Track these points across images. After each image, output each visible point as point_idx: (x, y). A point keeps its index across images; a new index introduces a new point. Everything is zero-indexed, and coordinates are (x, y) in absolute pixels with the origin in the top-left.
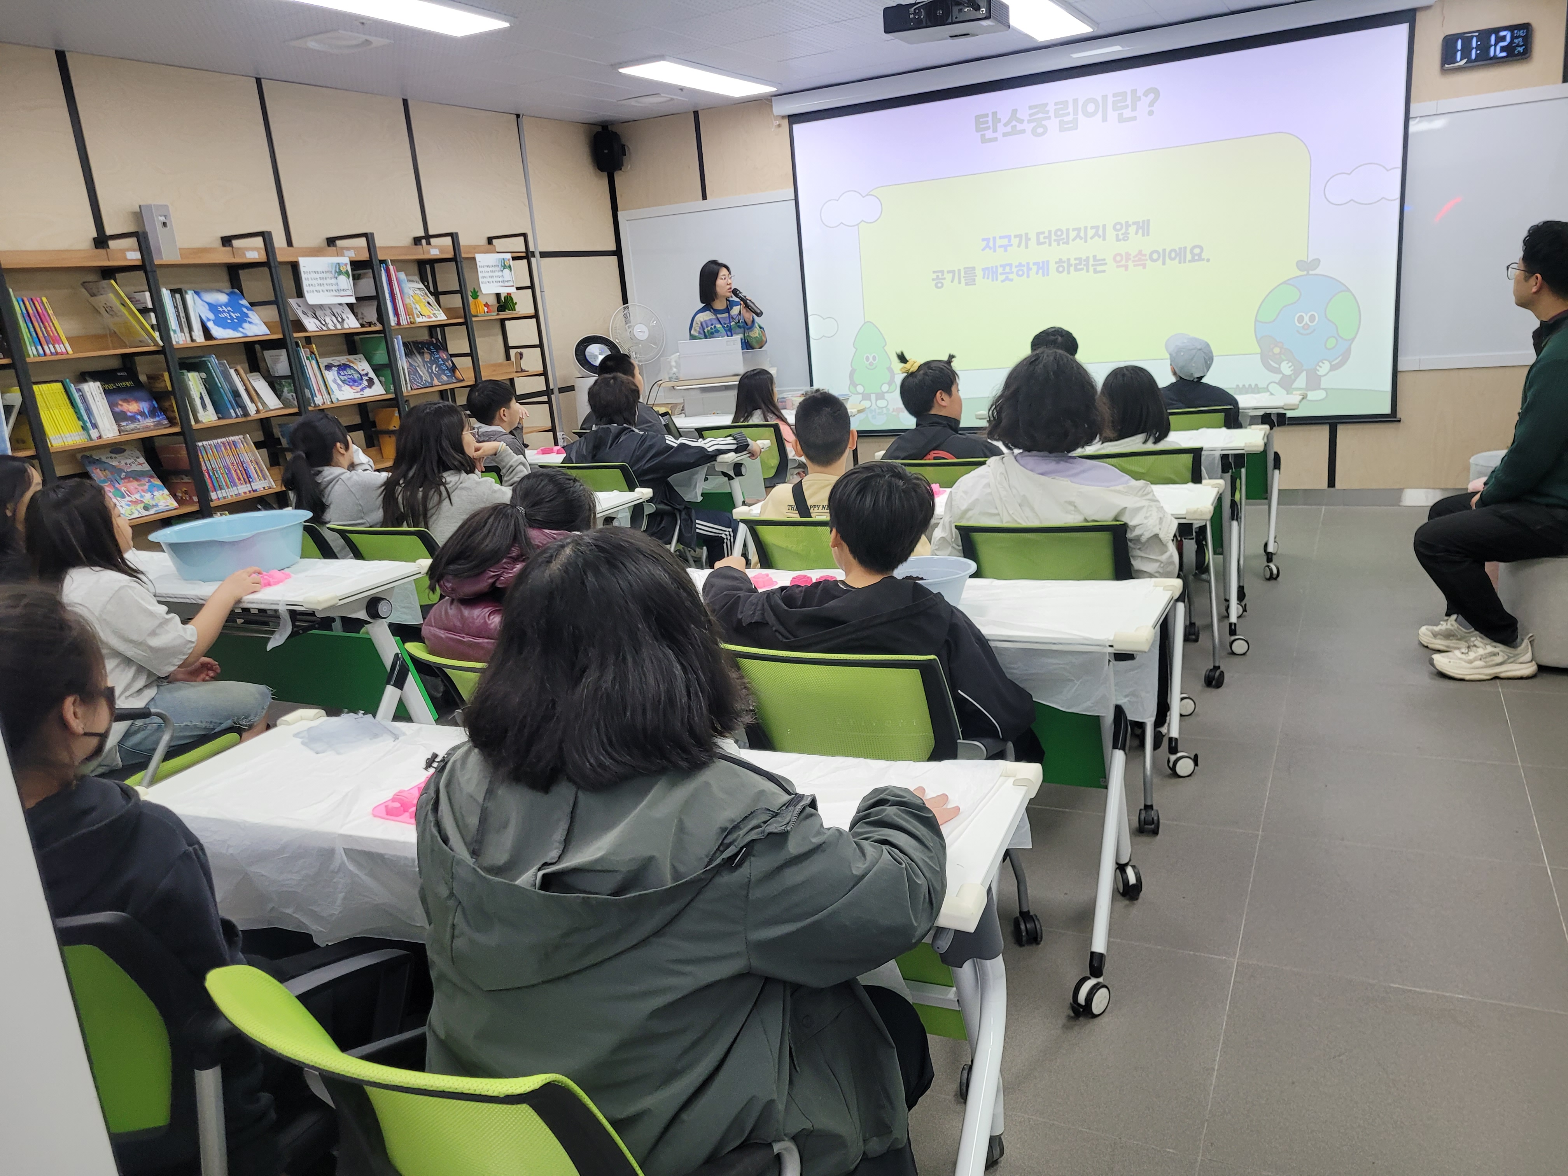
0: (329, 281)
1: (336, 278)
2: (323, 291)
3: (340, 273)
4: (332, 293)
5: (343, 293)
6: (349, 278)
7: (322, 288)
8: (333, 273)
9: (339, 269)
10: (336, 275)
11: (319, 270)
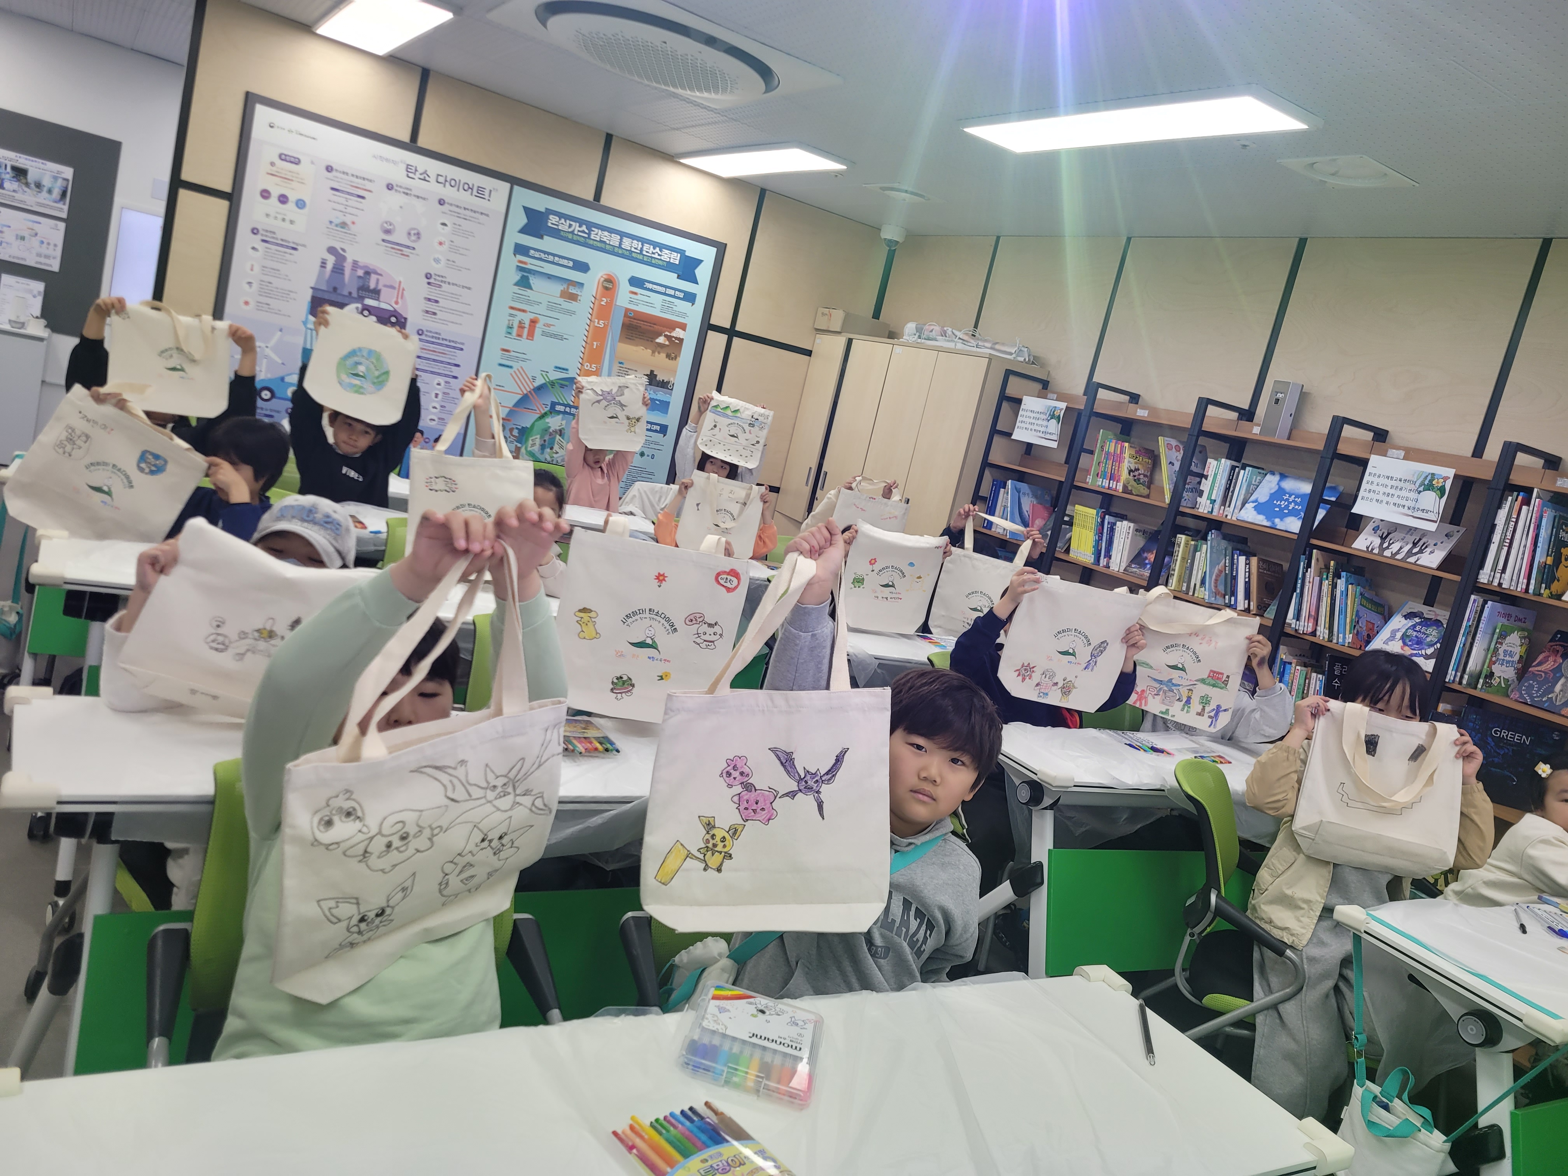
0: (1404, 493)
1: (1419, 492)
2: (1387, 503)
3: (1429, 487)
4: (1401, 509)
5: (1419, 514)
6: (1441, 497)
7: (1389, 499)
8: (1417, 484)
9: (1431, 481)
10: (1421, 489)
11: (1395, 477)
